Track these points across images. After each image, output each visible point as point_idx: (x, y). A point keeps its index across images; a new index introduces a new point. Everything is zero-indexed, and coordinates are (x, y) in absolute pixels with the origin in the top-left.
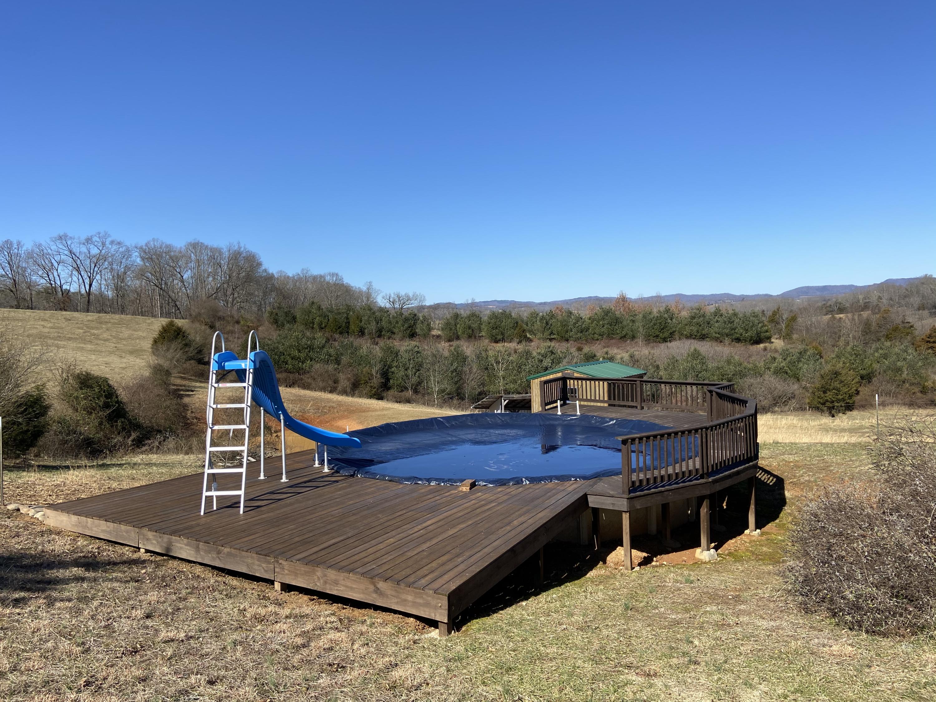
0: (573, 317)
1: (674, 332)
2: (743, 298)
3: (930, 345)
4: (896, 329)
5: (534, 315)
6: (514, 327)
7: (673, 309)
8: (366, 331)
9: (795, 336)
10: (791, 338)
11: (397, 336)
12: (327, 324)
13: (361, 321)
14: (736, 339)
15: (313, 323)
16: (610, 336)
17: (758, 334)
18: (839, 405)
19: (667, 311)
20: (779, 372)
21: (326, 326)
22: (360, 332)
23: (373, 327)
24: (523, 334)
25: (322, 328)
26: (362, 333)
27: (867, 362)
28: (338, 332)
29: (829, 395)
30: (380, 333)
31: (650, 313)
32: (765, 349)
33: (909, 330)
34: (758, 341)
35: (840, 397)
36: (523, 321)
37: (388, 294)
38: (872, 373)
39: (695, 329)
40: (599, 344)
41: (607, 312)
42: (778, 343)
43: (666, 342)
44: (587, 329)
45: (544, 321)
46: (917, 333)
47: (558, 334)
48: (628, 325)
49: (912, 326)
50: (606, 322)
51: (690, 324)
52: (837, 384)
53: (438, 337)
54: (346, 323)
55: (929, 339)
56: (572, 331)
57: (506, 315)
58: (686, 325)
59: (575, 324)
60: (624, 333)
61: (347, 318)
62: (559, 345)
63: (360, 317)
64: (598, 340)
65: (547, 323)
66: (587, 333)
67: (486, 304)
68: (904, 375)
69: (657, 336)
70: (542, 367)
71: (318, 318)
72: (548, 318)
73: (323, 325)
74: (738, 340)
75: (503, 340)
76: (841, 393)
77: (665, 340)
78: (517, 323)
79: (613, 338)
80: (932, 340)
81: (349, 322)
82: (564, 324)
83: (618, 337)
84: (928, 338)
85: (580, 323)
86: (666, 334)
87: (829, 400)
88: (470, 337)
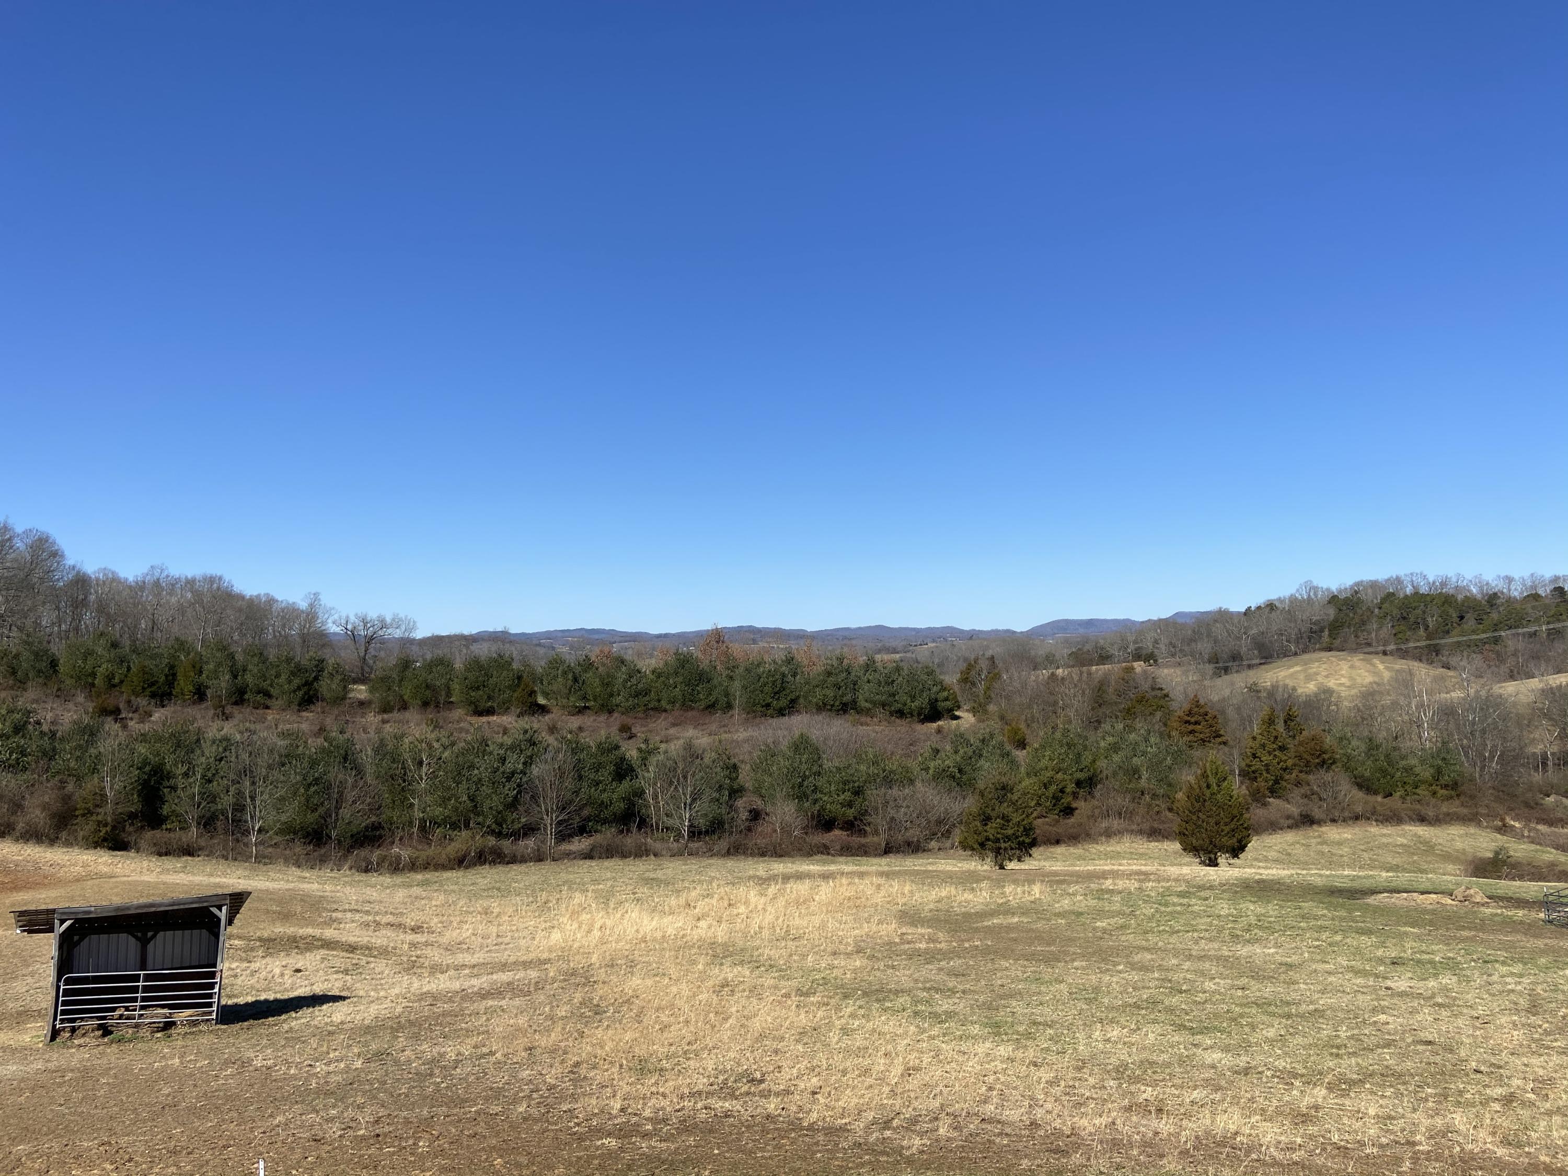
0: (624, 669)
1: (798, 697)
2: (972, 635)
3: (1191, 727)
4: (1141, 700)
5: (556, 662)
6: (513, 688)
7: (800, 657)
8: (209, 693)
9: (992, 708)
10: (986, 712)
11: (276, 703)
12: (126, 676)
13: (201, 672)
14: (897, 712)
15: (93, 675)
16: (687, 703)
17: (933, 703)
18: (1007, 845)
19: (790, 660)
20: (941, 775)
21: (122, 682)
22: (195, 694)
23: (224, 682)
24: (530, 700)
25: (114, 686)
26: (200, 695)
27: (1087, 759)
28: (147, 693)
29: (991, 829)
30: (239, 697)
31: (759, 665)
32: (939, 731)
33: (1162, 702)
34: (933, 713)
35: (1010, 832)
36: (532, 674)
37: (344, 615)
38: (1094, 775)
39: (830, 693)
40: (665, 719)
41: (684, 661)
42: (967, 718)
43: (784, 715)
44: (647, 692)
45: (570, 676)
46: (1174, 705)
47: (595, 700)
48: (721, 684)
49: (1166, 696)
50: (680, 679)
51: (822, 685)
52: (1005, 809)
53: (362, 704)
54: (166, 676)
55: (1189, 718)
56: (619, 695)
57: (501, 662)
58: (817, 686)
59: (626, 681)
60: (712, 699)
61: (172, 667)
62: (595, 720)
63: (198, 666)
64: (665, 711)
65: (575, 680)
66: (647, 698)
67: (567, 634)
68: (1143, 782)
69: (768, 705)
70: (503, 773)
71: (104, 666)
72: (578, 669)
73: (117, 681)
74: (900, 714)
75: (490, 712)
76: (1011, 824)
77: (781, 713)
78: (520, 678)
79: (692, 709)
80: (1193, 720)
81: (174, 675)
82: (607, 683)
83: (702, 705)
84: (1188, 715)
85: (634, 681)
86: (783, 702)
87: (991, 837)
88: (425, 704)
